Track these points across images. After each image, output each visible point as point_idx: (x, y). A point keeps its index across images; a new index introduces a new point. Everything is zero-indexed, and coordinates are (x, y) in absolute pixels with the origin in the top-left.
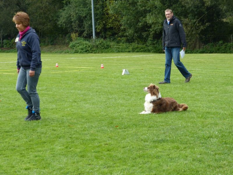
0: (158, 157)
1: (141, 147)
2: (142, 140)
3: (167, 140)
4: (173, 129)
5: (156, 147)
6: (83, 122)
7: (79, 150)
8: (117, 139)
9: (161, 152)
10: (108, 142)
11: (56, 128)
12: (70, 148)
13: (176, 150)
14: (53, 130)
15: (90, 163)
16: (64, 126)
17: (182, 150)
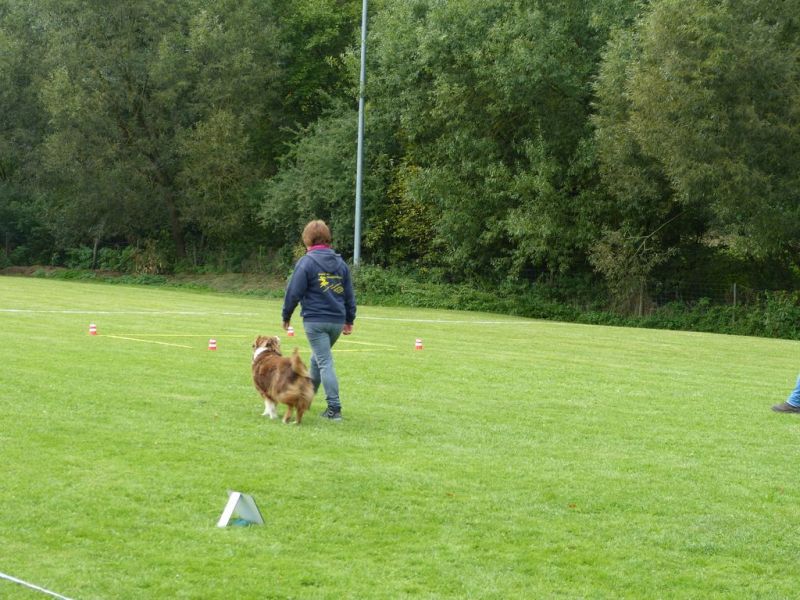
0: (721, 588)
1: (664, 561)
2: (656, 544)
3: (722, 549)
4: (719, 523)
5: (704, 564)
6: (478, 489)
7: (513, 557)
8: (591, 538)
9: (720, 576)
10: (573, 542)
11: (420, 499)
12: (486, 550)
13: (755, 575)
14: (414, 502)
15: (560, 589)
16: (437, 495)
17: (771, 577)
